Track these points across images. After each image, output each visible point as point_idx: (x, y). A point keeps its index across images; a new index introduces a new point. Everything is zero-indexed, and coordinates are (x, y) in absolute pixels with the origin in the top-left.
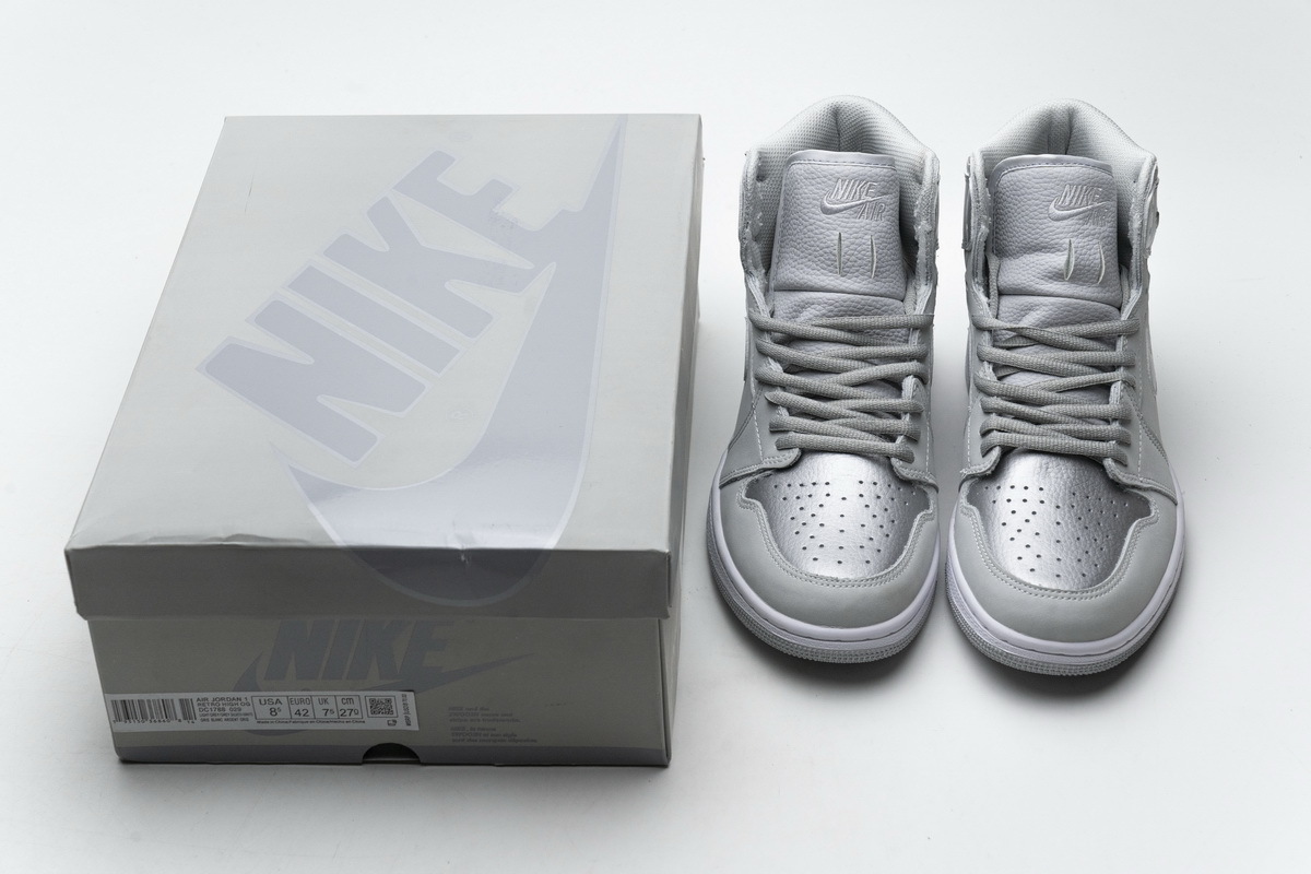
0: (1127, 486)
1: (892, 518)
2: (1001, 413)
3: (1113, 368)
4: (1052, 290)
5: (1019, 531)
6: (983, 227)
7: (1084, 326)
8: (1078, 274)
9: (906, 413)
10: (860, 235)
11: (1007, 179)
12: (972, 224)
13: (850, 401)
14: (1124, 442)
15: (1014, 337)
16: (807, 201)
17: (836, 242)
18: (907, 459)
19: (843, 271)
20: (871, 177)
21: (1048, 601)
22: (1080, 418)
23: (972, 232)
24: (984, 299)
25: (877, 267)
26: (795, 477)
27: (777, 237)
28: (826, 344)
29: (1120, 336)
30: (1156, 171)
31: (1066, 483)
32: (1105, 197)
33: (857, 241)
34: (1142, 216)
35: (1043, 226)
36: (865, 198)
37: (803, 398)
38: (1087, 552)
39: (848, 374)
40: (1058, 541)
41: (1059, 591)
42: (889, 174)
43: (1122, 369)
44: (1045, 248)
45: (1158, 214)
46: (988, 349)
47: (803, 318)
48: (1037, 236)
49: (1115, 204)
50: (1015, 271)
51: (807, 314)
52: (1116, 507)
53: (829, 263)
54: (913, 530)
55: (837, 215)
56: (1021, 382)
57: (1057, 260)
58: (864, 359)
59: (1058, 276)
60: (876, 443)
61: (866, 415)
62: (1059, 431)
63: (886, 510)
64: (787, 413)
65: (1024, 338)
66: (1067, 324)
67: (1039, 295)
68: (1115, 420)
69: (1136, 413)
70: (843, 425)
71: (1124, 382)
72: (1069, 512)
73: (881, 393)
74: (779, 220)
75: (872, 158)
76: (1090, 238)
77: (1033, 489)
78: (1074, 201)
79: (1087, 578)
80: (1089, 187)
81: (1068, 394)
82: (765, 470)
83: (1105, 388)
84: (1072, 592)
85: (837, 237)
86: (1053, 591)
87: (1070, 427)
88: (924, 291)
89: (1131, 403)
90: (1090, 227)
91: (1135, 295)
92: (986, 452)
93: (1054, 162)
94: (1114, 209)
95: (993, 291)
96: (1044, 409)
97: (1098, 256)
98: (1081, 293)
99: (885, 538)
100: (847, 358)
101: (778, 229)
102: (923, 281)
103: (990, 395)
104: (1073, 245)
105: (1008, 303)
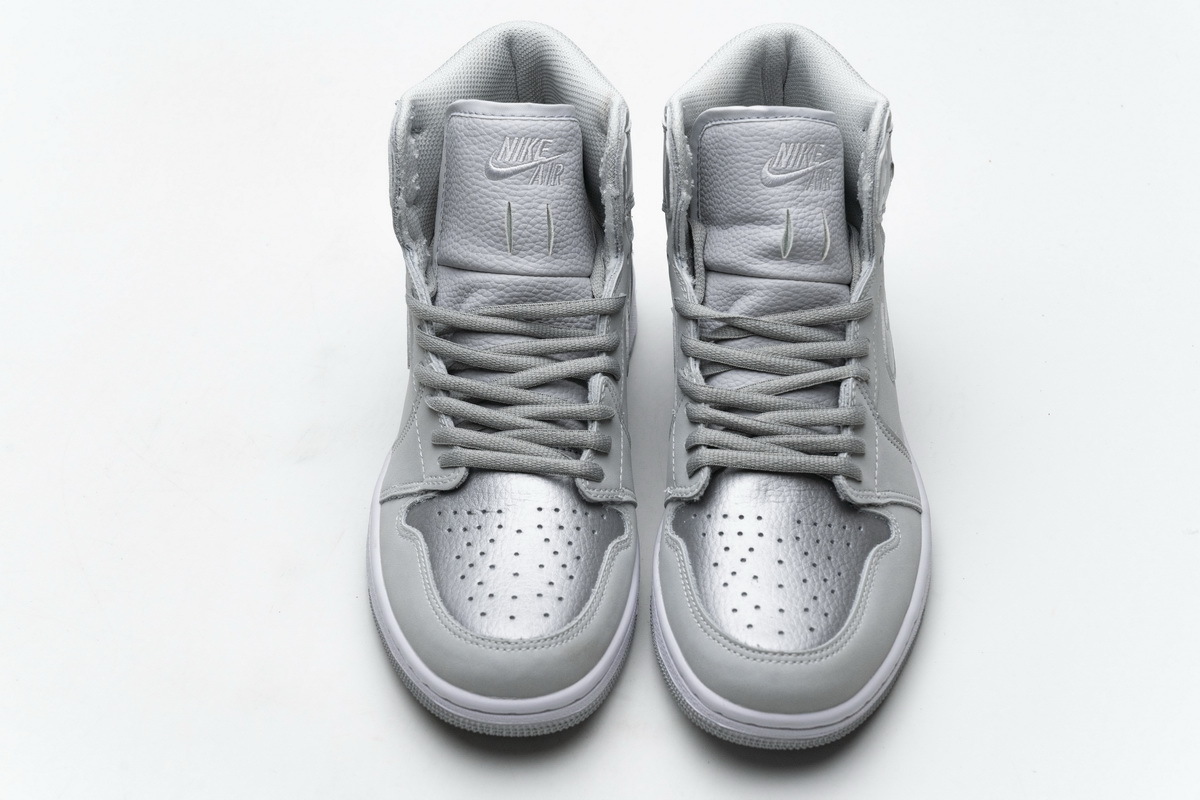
0: (863, 506)
1: (577, 554)
2: (710, 424)
3: (843, 361)
4: (767, 271)
5: (734, 573)
6: (684, 194)
7: (807, 312)
8: (799, 251)
9: (593, 421)
10: (534, 204)
11: (710, 133)
12: (671, 191)
13: (526, 407)
14: (857, 453)
15: (724, 327)
16: (469, 163)
17: (505, 214)
18: (595, 477)
19: (513, 247)
20: (544, 133)
21: (769, 666)
22: (803, 426)
23: (672, 200)
24: (688, 279)
25: (555, 242)
26: (461, 502)
27: (441, 200)
28: (497, 336)
29: (850, 321)
30: (890, 118)
31: (788, 508)
32: (830, 155)
33: (530, 212)
34: (873, 177)
35: (755, 193)
36: (538, 158)
37: (470, 405)
38: (815, 598)
39: (524, 373)
40: (781, 586)
41: (782, 654)
42: (567, 127)
43: (853, 361)
44: (758, 219)
45: (892, 166)
46: (693, 342)
47: (468, 305)
48: (749, 205)
49: (841, 160)
50: (725, 244)
51: (473, 300)
52: (849, 534)
53: (498, 239)
54: (603, 566)
55: (506, 180)
56: (732, 385)
57: (773, 235)
58: (545, 355)
59: (774, 254)
60: (557, 461)
61: (545, 425)
62: (779, 444)
63: (570, 543)
64: (452, 423)
65: (734, 329)
66: (786, 310)
67: (752, 276)
68: (846, 426)
69: (870, 413)
70: (518, 438)
71: (856, 379)
72: (793, 545)
73: (563, 395)
74: (442, 180)
75: (546, 109)
76: (811, 206)
77: (750, 518)
78: (792, 162)
79: (816, 634)
80: (809, 143)
81: (789, 397)
82: (427, 491)
83: (834, 385)
84: (798, 654)
85: (506, 208)
86: (775, 654)
87: (794, 438)
88: (615, 265)
89: (864, 402)
90: (811, 193)
91: (867, 268)
92: (693, 472)
93: (766, 115)
94: (841, 167)
95: (700, 268)
96: (761, 417)
97: (821, 227)
98: (803, 274)
99: (568, 582)
100: (521, 354)
101: (441, 190)
102: (612, 253)
103: (697, 401)
104: (792, 216)
105: (717, 283)
